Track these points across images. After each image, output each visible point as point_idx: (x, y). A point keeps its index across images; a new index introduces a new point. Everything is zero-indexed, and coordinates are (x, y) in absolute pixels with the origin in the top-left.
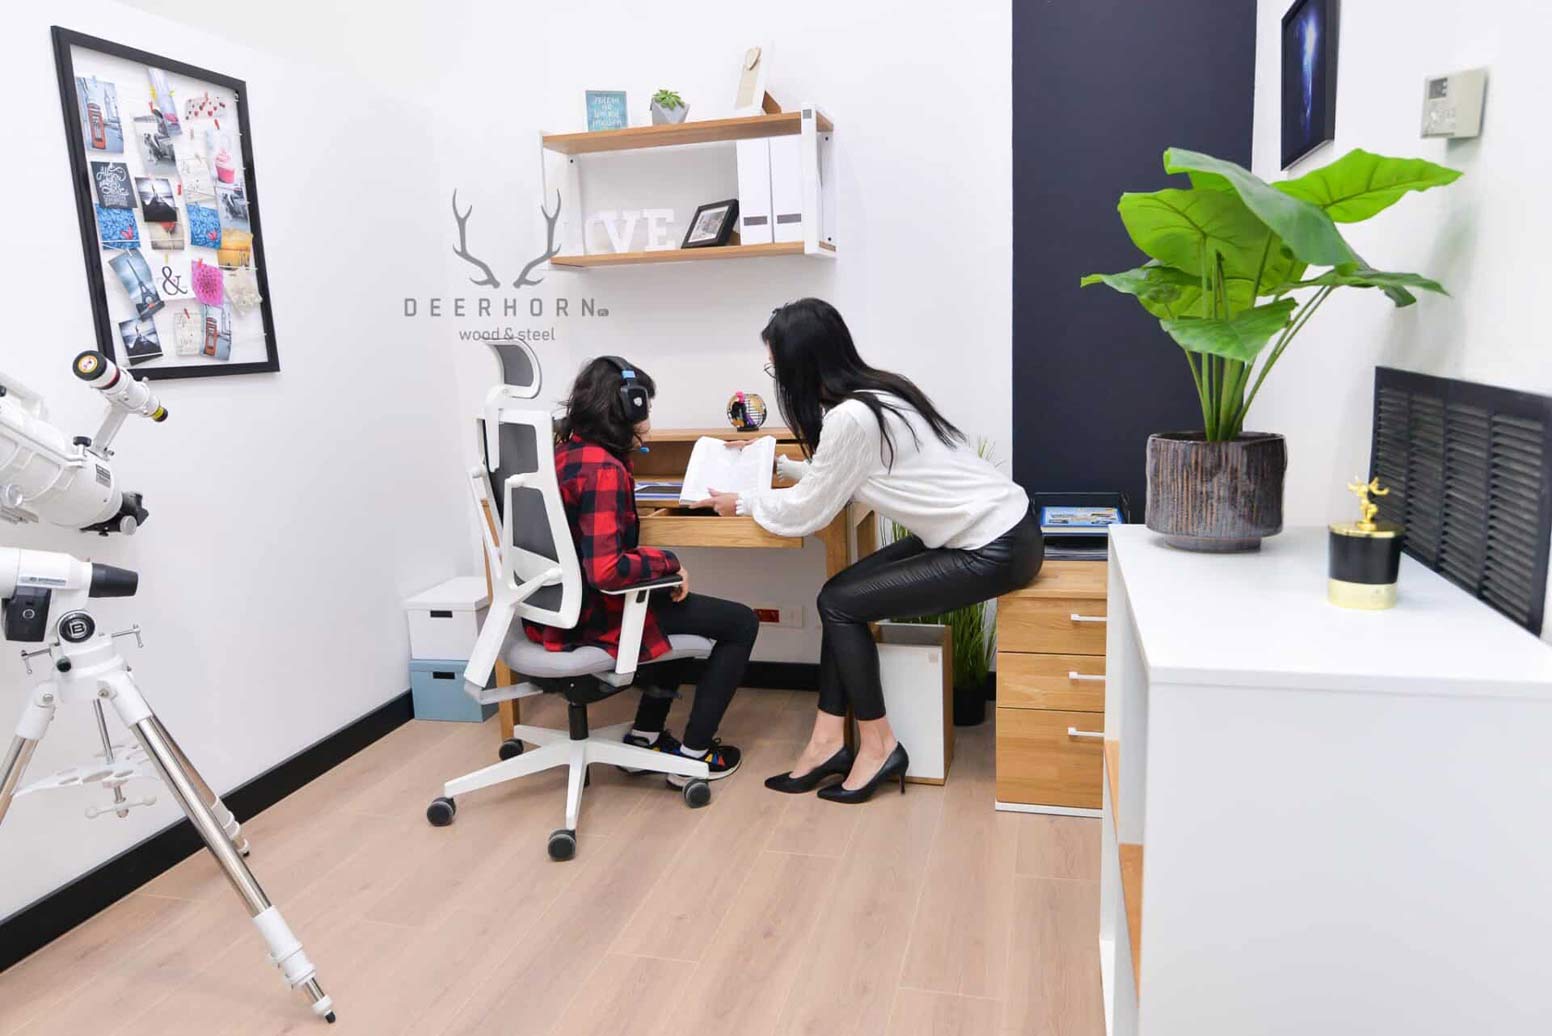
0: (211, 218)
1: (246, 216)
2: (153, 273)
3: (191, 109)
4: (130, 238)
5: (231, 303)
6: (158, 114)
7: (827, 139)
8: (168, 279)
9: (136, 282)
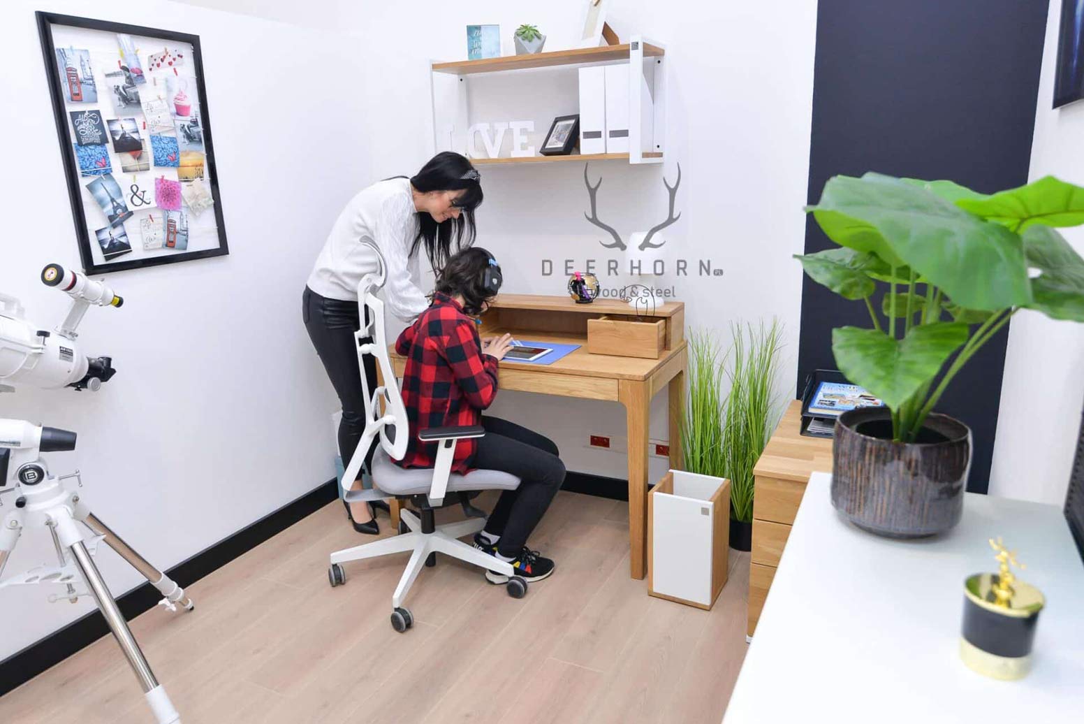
0: (171, 145)
1: (200, 141)
2: (123, 191)
3: (154, 62)
4: (104, 166)
5: (188, 207)
6: (124, 68)
7: (659, 62)
8: (135, 194)
9: (109, 199)
